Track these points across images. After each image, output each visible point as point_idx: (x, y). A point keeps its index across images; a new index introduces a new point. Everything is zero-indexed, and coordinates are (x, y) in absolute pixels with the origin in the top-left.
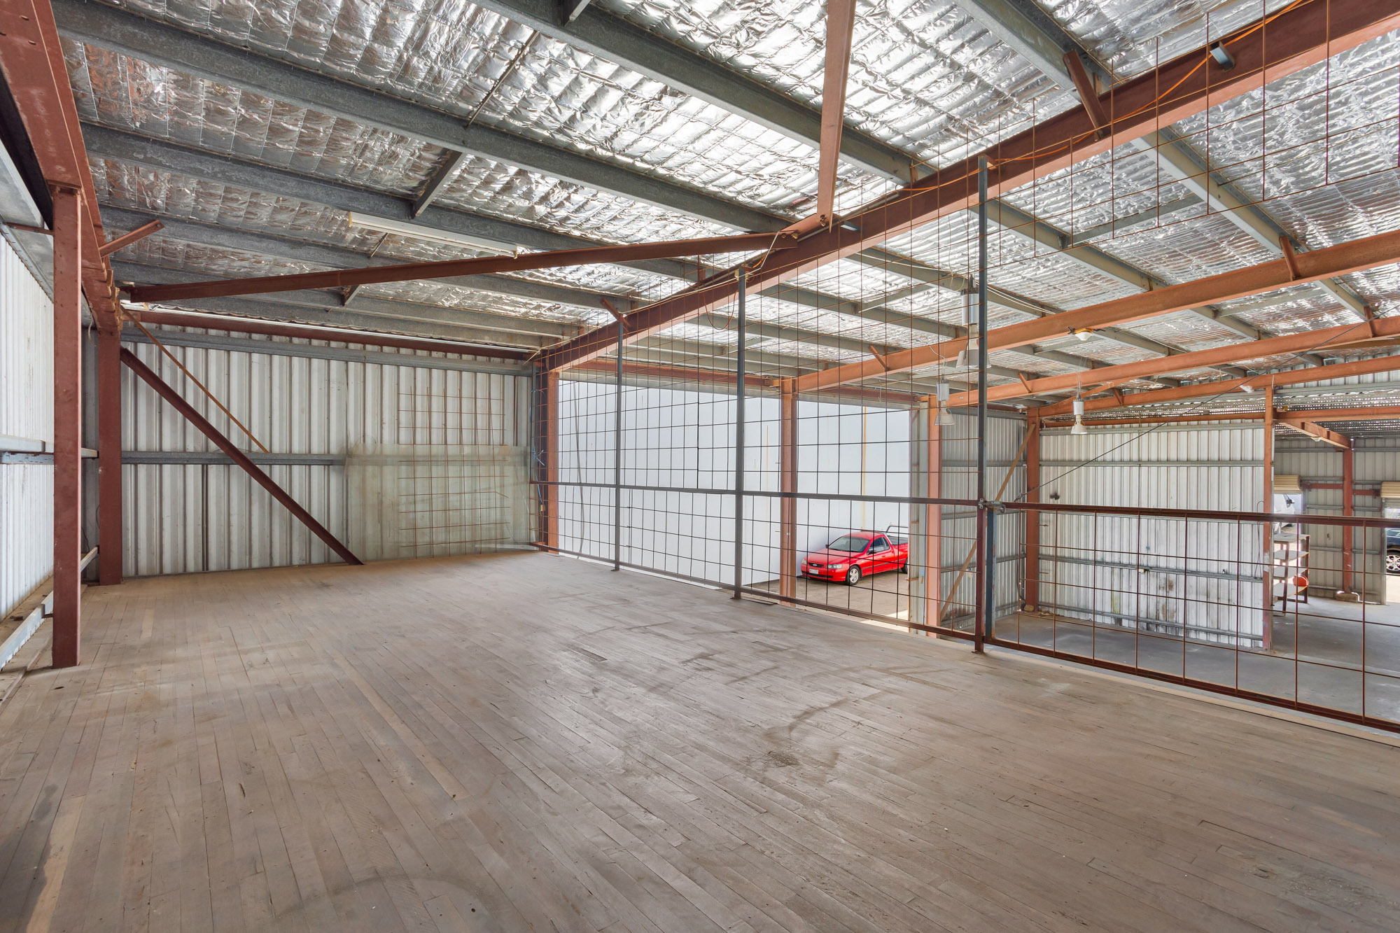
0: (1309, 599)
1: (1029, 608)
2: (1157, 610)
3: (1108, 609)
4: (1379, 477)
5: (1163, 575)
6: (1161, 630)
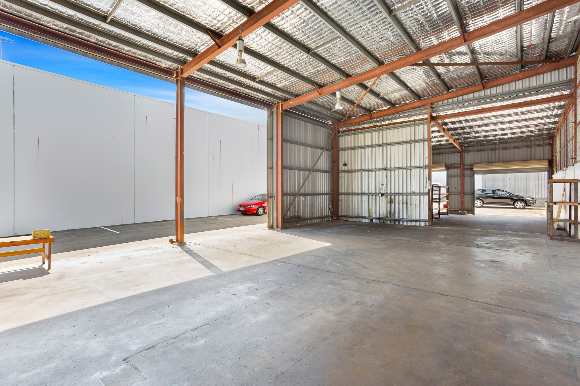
0: (449, 214)
1: (335, 218)
2: (387, 213)
3: (367, 215)
4: (472, 163)
5: (389, 197)
6: (389, 222)
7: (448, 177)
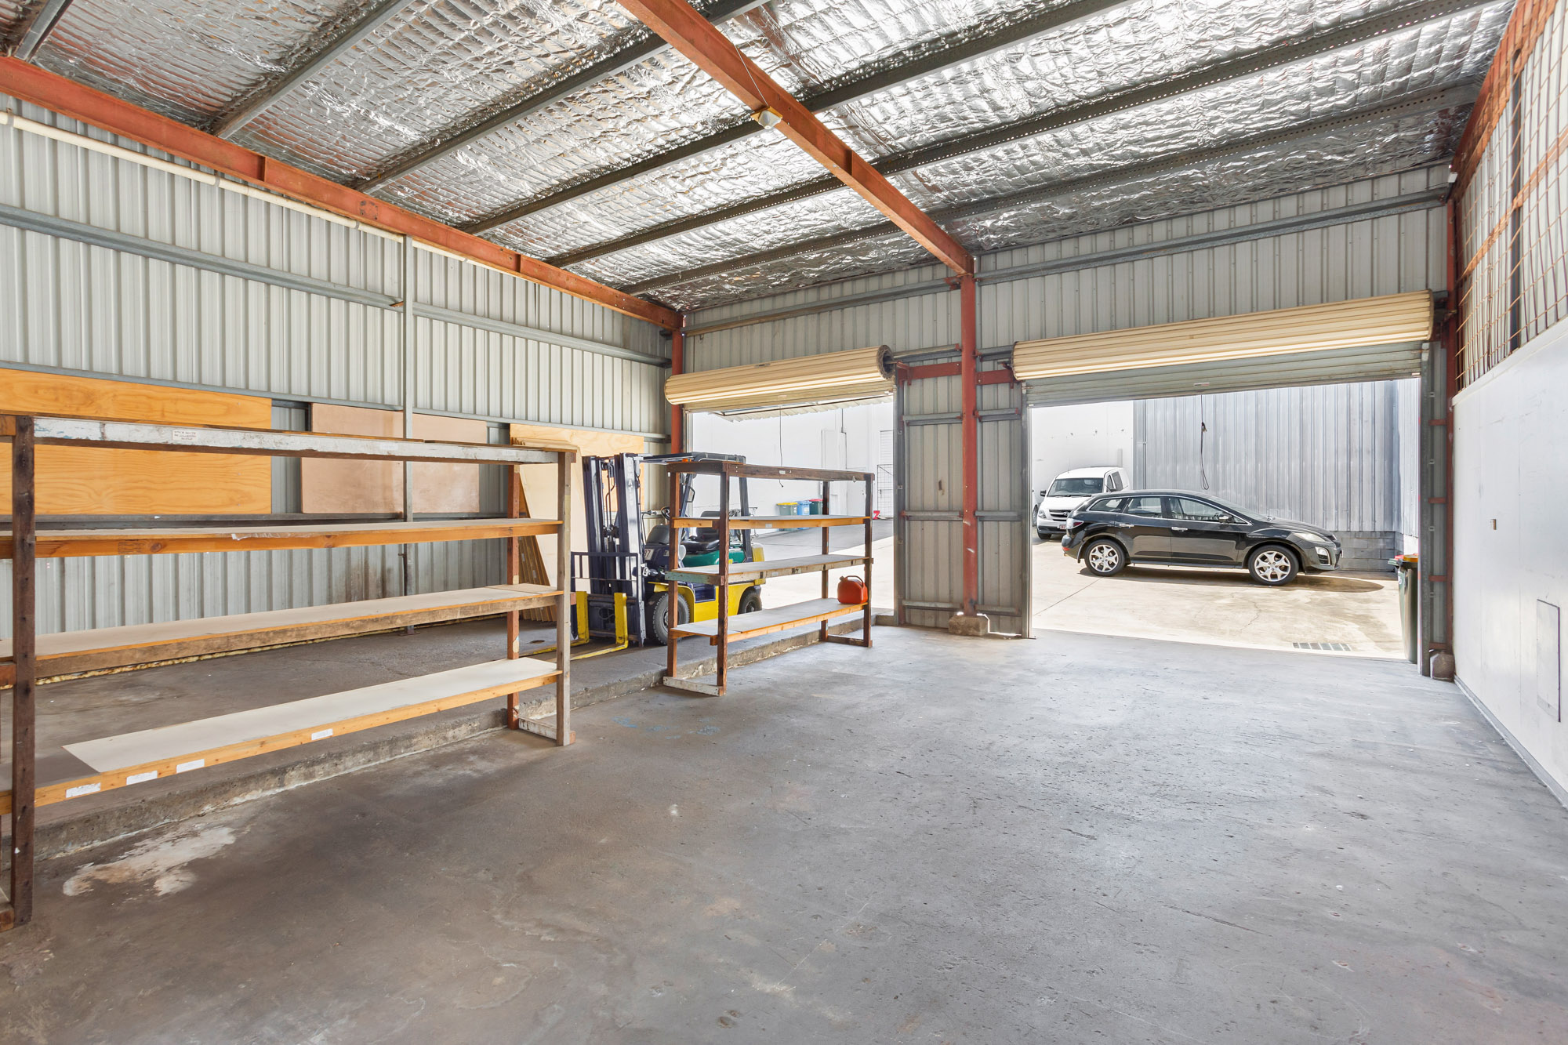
7: (903, 423)
